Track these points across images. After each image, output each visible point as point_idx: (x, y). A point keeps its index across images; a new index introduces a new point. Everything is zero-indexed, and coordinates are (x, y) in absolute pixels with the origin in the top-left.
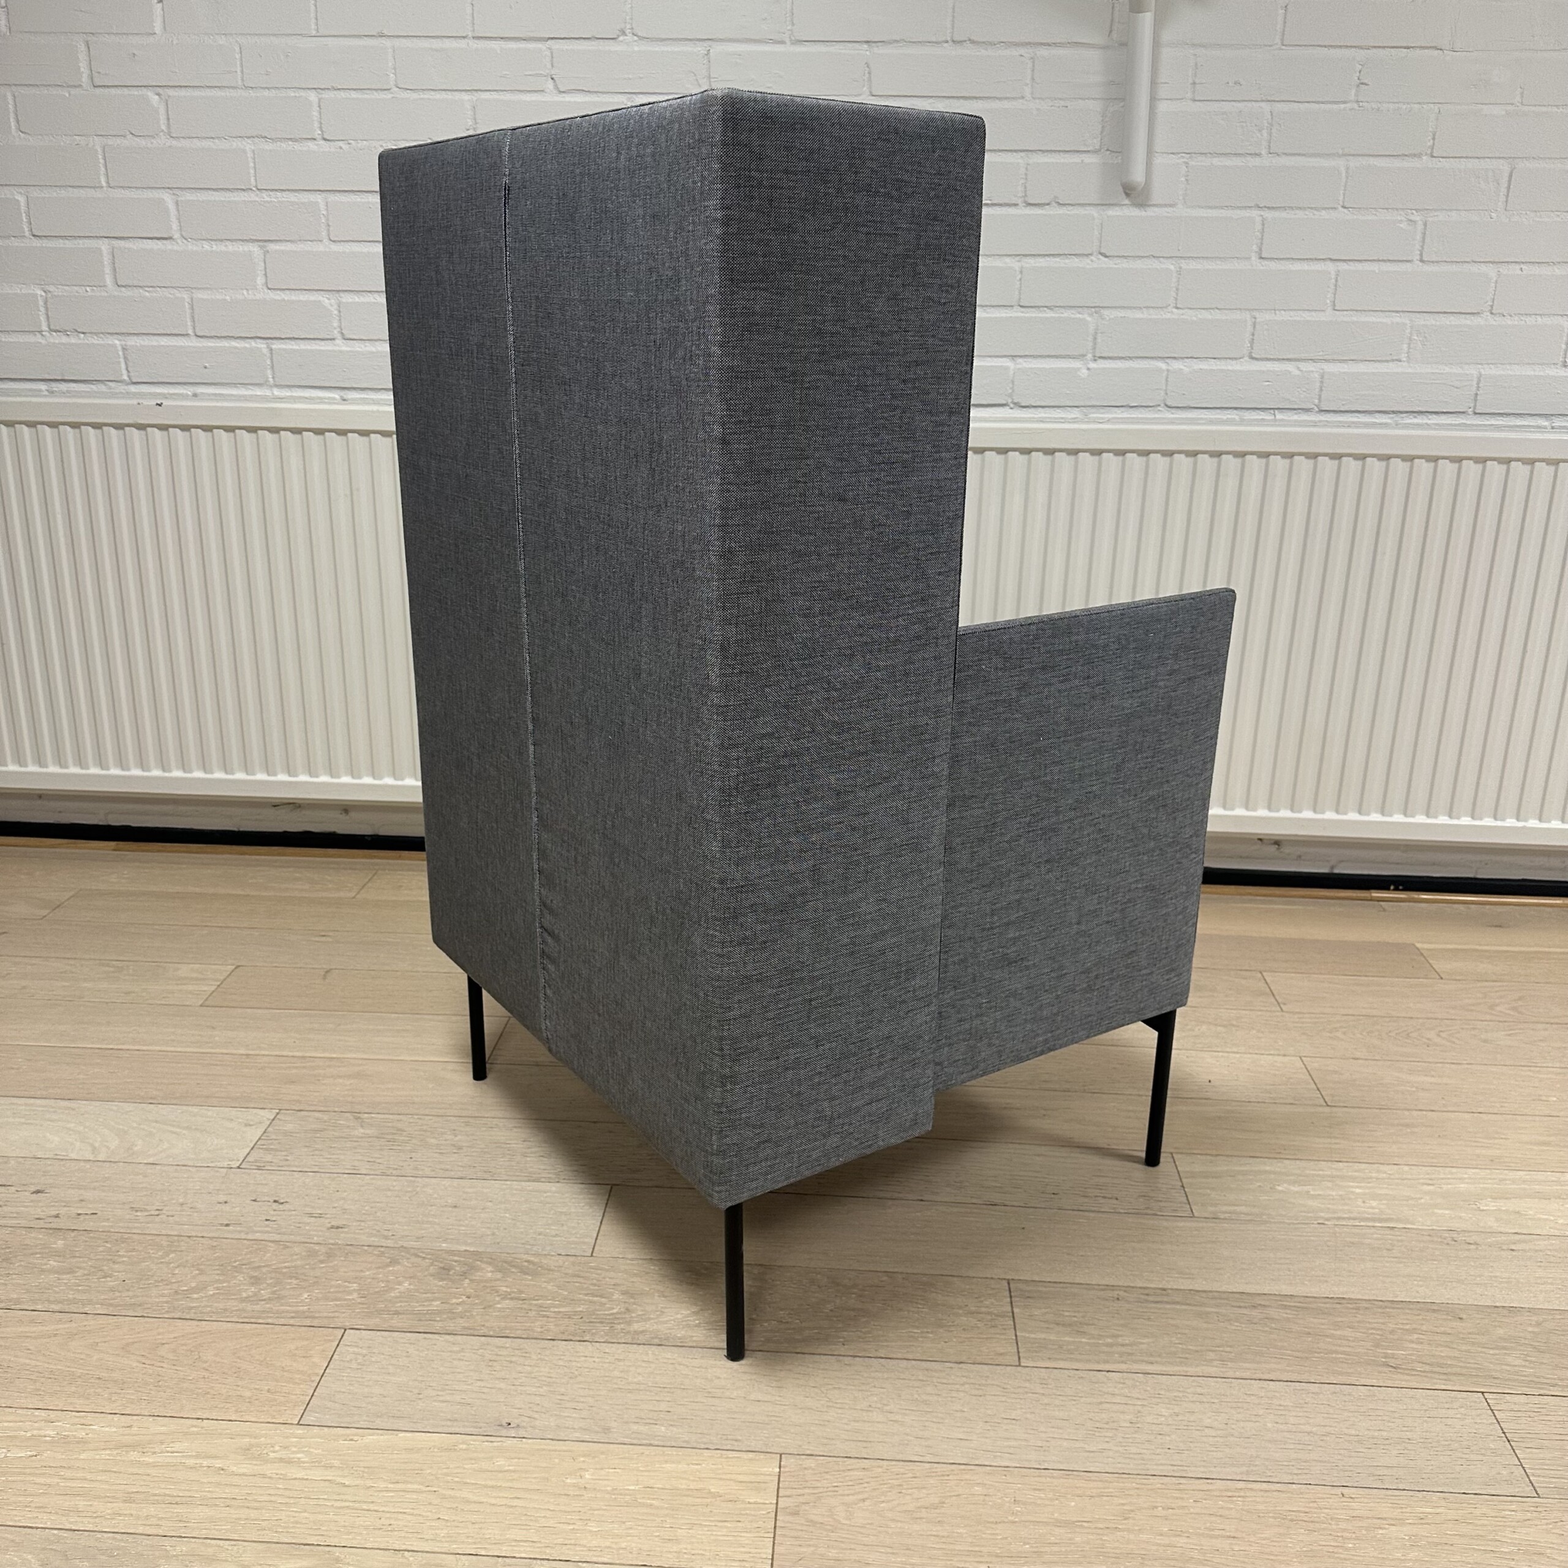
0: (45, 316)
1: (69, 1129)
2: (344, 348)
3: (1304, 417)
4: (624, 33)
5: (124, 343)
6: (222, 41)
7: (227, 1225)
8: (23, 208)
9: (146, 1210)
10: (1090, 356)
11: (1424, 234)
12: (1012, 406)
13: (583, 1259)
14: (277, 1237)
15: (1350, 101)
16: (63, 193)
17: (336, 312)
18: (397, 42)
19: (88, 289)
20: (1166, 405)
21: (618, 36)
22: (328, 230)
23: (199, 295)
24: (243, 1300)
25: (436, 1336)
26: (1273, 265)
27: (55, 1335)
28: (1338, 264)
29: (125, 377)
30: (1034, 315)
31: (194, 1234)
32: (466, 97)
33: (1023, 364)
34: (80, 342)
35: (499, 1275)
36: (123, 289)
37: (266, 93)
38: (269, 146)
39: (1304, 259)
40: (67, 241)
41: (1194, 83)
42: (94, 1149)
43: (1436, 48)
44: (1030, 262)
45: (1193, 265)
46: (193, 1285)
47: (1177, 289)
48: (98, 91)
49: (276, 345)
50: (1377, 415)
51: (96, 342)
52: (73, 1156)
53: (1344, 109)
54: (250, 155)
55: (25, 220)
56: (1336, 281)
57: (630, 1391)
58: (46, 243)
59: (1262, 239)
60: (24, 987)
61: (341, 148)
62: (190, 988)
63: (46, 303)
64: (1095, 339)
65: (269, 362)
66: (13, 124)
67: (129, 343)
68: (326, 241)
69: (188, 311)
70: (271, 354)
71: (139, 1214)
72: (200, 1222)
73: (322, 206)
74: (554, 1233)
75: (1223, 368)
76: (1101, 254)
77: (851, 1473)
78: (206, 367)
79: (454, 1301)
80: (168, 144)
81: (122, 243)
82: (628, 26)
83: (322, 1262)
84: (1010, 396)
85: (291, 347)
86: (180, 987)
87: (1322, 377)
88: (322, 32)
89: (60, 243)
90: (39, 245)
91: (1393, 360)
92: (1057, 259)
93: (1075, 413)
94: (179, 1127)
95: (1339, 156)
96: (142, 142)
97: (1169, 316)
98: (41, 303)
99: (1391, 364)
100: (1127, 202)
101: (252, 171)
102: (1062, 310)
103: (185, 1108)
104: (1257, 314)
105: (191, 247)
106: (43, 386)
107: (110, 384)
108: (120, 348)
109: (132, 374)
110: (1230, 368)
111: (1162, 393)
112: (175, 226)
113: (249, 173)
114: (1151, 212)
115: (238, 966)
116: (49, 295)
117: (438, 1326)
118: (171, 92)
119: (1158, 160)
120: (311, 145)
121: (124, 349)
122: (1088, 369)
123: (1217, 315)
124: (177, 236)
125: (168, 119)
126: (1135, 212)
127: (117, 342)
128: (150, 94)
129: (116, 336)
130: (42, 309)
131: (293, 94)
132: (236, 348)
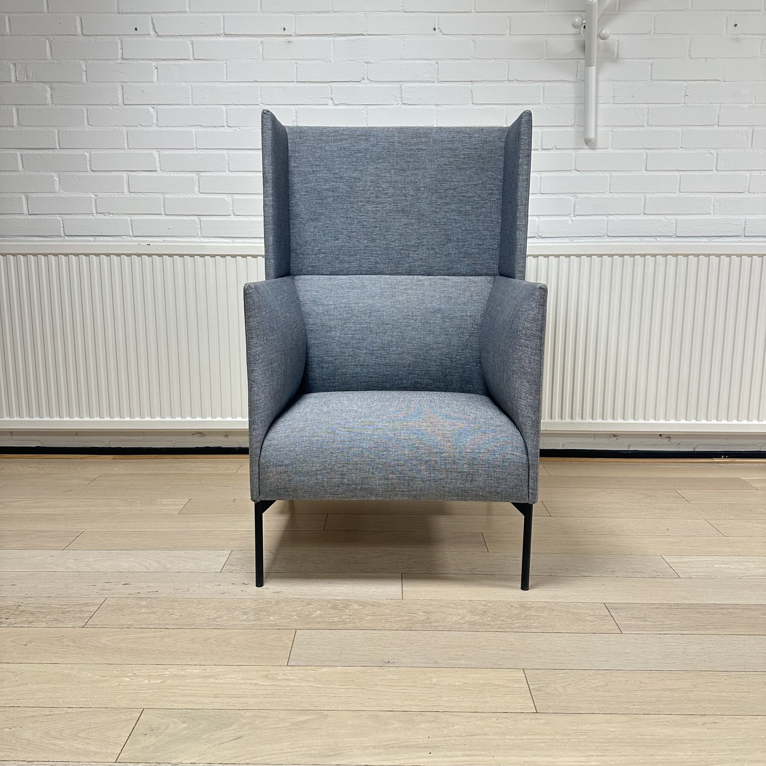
0: (95, 206)
1: (132, 561)
2: (234, 219)
3: (669, 239)
4: (364, 79)
5: (131, 218)
6: (184, 84)
7: (223, 593)
8: (88, 158)
9: (182, 589)
10: (572, 215)
11: (717, 159)
12: (538, 237)
13: (399, 601)
14: (249, 597)
15: (682, 103)
16: (107, 152)
17: (231, 203)
18: (263, 84)
19: (116, 194)
20: (608, 236)
21: (361, 80)
22: (229, 167)
23: (167, 196)
24: (242, 621)
25: (341, 631)
26: (652, 173)
27: (155, 637)
28: (680, 172)
29: (131, 234)
30: (547, 197)
31: (208, 597)
32: (293, 107)
33: (542, 219)
34: (110, 218)
35: (361, 607)
36: (132, 194)
37: (203, 107)
38: (202, 130)
39: (665, 171)
40: (107, 173)
41: (614, 97)
42: (147, 568)
43: (717, 80)
44: (545, 174)
45: (616, 174)
46: (216, 616)
47: (610, 185)
48: (126, 107)
49: (203, 218)
50: (702, 238)
51: (118, 218)
52: (138, 570)
53: (680, 106)
54: (194, 133)
55: (88, 164)
56: (680, 180)
57: (442, 648)
58: (97, 174)
59: (647, 162)
60: (88, 510)
61: (236, 130)
62: (171, 508)
63: (96, 201)
64: (575, 207)
65: (199, 226)
66: (86, 122)
67: (133, 218)
68: (228, 171)
69: (162, 203)
70: (200, 222)
71: (179, 591)
72: (210, 593)
73: (226, 156)
74: (381, 591)
75: (632, 218)
76: (576, 170)
77: (559, 675)
78: (169, 229)
79: (344, 617)
80: (157, 129)
81: (133, 173)
82: (366, 76)
83: (275, 605)
84: (537, 233)
85: (210, 219)
86: (166, 508)
87: (676, 221)
88: (229, 80)
89: (104, 174)
90: (94, 175)
91: (707, 214)
92: (557, 173)
93: (567, 240)
94: (185, 558)
95: (678, 126)
96: (145, 129)
97: (607, 196)
98: (93, 201)
99: (706, 215)
100: (586, 147)
101: (195, 141)
102: (559, 195)
103: (185, 551)
104: (646, 195)
105: (165, 174)
106: (92, 239)
107: (124, 237)
108: (129, 220)
109: (134, 232)
110: (635, 219)
111: (606, 230)
112: (158, 164)
113: (193, 141)
114: (597, 151)
115: (190, 499)
116: (98, 197)
117: (340, 627)
118: (159, 107)
119: (600, 129)
120: (222, 129)
121: (131, 221)
122: (572, 220)
123: (628, 195)
124: (158, 170)
125: (157, 118)
126: (590, 151)
127: (128, 218)
128: (150, 108)
129: (128, 215)
130: (94, 204)
131: (215, 107)
132: (184, 220)
